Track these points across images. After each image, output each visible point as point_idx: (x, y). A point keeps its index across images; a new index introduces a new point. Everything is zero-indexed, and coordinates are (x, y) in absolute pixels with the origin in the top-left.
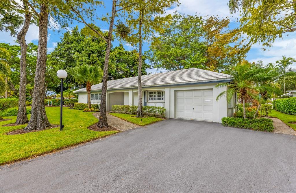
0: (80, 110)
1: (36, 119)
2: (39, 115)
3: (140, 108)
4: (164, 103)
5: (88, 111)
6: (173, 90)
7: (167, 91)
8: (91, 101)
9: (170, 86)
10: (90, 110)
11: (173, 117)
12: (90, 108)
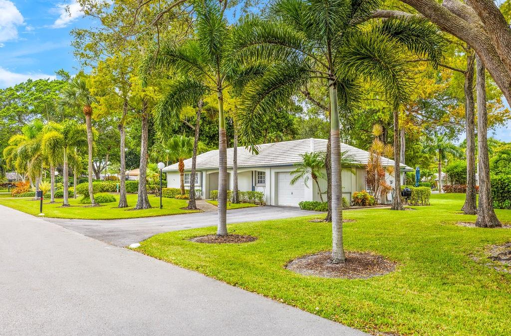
0: (170, 197)
1: (142, 201)
2: (144, 197)
3: (235, 193)
4: (265, 186)
5: (181, 198)
6: (273, 171)
7: (267, 171)
8: (185, 185)
9: (271, 167)
10: (184, 196)
11: (273, 204)
12: (184, 194)
